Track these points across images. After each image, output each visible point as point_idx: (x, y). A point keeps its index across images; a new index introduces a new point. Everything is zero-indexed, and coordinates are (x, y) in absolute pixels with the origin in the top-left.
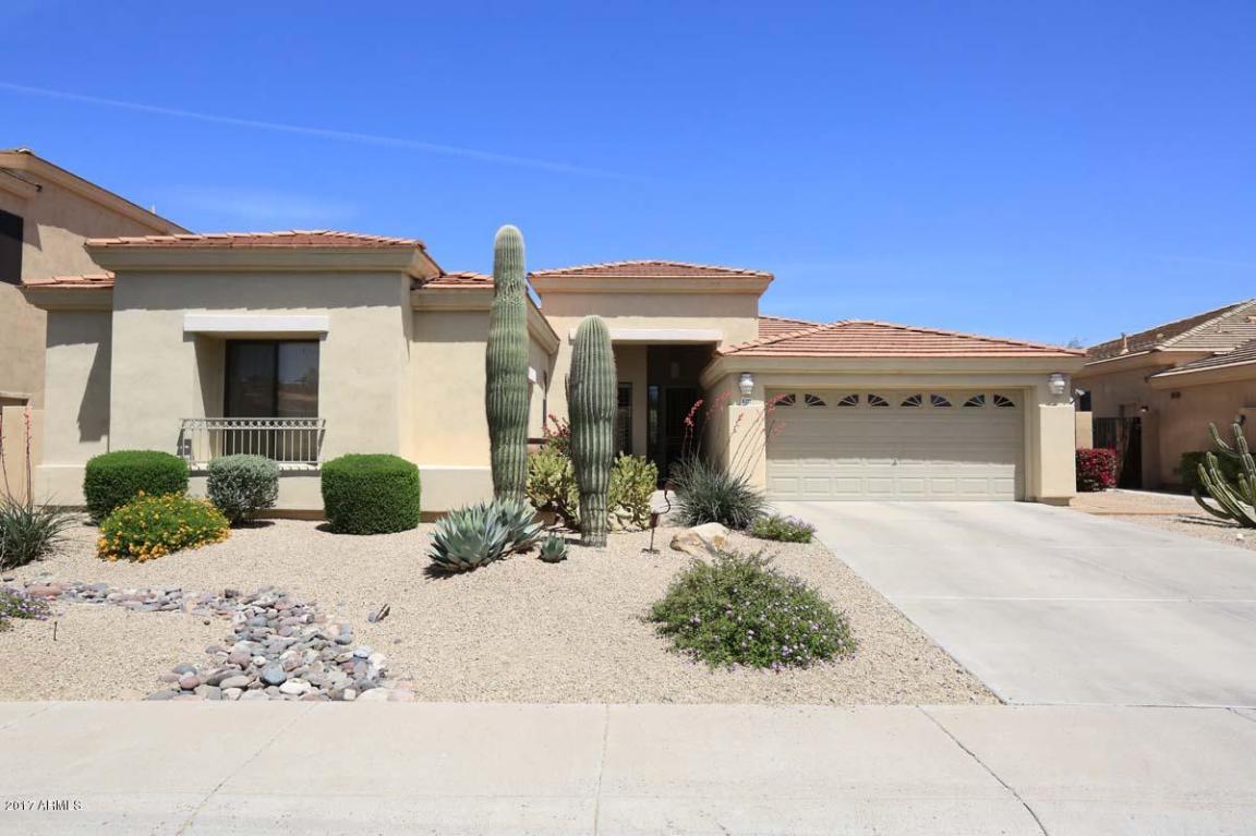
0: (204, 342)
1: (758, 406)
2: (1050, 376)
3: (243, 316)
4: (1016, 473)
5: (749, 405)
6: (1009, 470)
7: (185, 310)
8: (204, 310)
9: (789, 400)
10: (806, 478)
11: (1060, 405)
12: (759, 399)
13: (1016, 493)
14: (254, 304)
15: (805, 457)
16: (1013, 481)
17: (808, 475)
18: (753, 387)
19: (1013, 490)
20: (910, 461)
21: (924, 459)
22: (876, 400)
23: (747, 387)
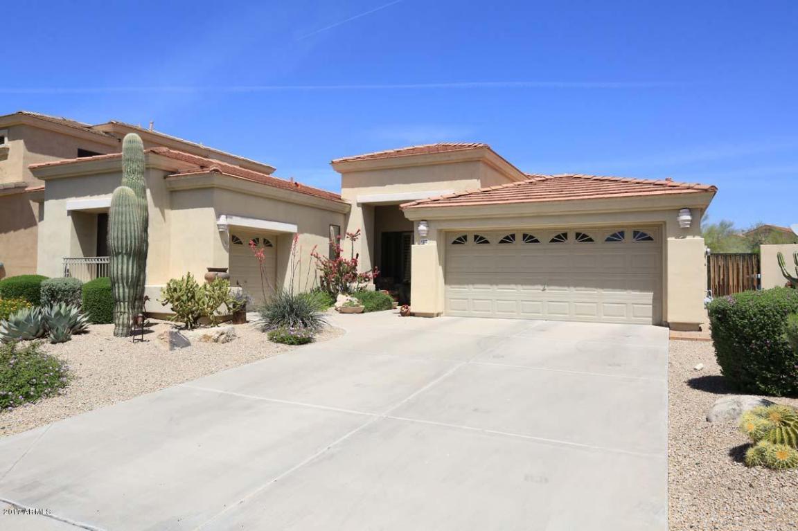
0: (77, 215)
1: (432, 245)
2: (677, 211)
3: (88, 200)
4: (654, 299)
5: (426, 244)
6: (648, 296)
7: (68, 199)
8: (74, 198)
9: (461, 240)
10: (473, 299)
11: (689, 238)
12: (434, 240)
13: (653, 317)
14: (92, 193)
15: (473, 283)
16: (651, 306)
17: (476, 298)
18: (428, 231)
19: (651, 314)
20: (557, 288)
21: (568, 286)
22: (530, 238)
23: (422, 230)
